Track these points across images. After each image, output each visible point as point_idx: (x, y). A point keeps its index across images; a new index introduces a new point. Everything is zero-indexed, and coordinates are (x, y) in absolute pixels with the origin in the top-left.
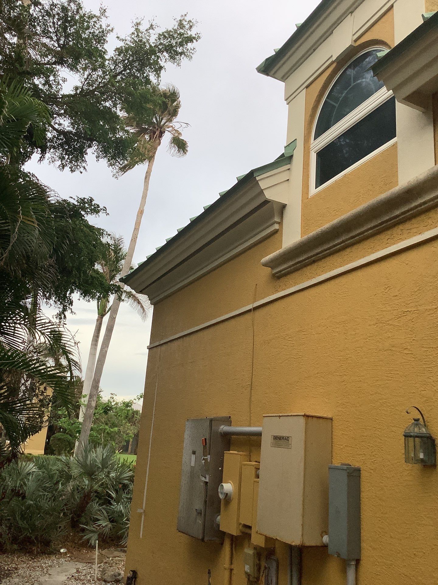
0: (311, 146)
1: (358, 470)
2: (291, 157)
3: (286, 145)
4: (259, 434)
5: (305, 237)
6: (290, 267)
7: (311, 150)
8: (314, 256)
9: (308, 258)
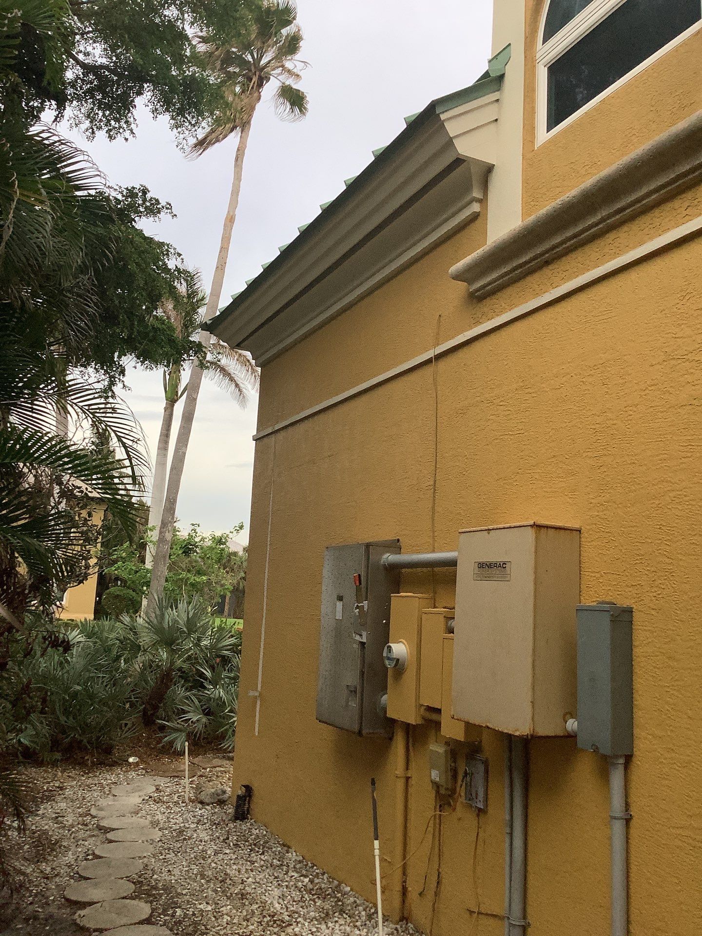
0: (538, 56)
1: (629, 611)
2: (501, 77)
3: (490, 58)
4: (453, 563)
5: (531, 219)
6: (502, 276)
7: (537, 61)
8: (547, 252)
9: (535, 258)
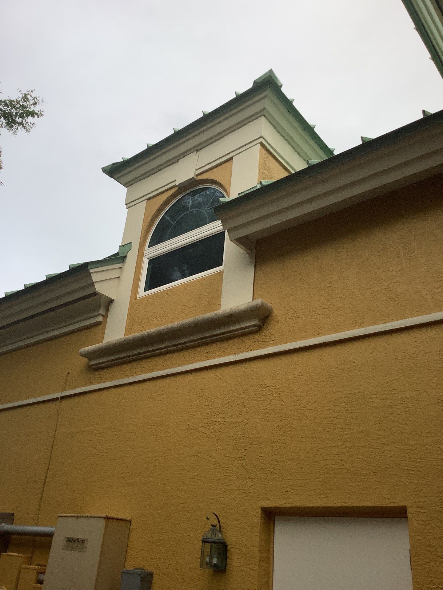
0: (145, 252)
1: (151, 575)
2: (125, 257)
3: (120, 244)
6: (109, 361)
7: (144, 255)
8: (136, 355)
9: (130, 356)
